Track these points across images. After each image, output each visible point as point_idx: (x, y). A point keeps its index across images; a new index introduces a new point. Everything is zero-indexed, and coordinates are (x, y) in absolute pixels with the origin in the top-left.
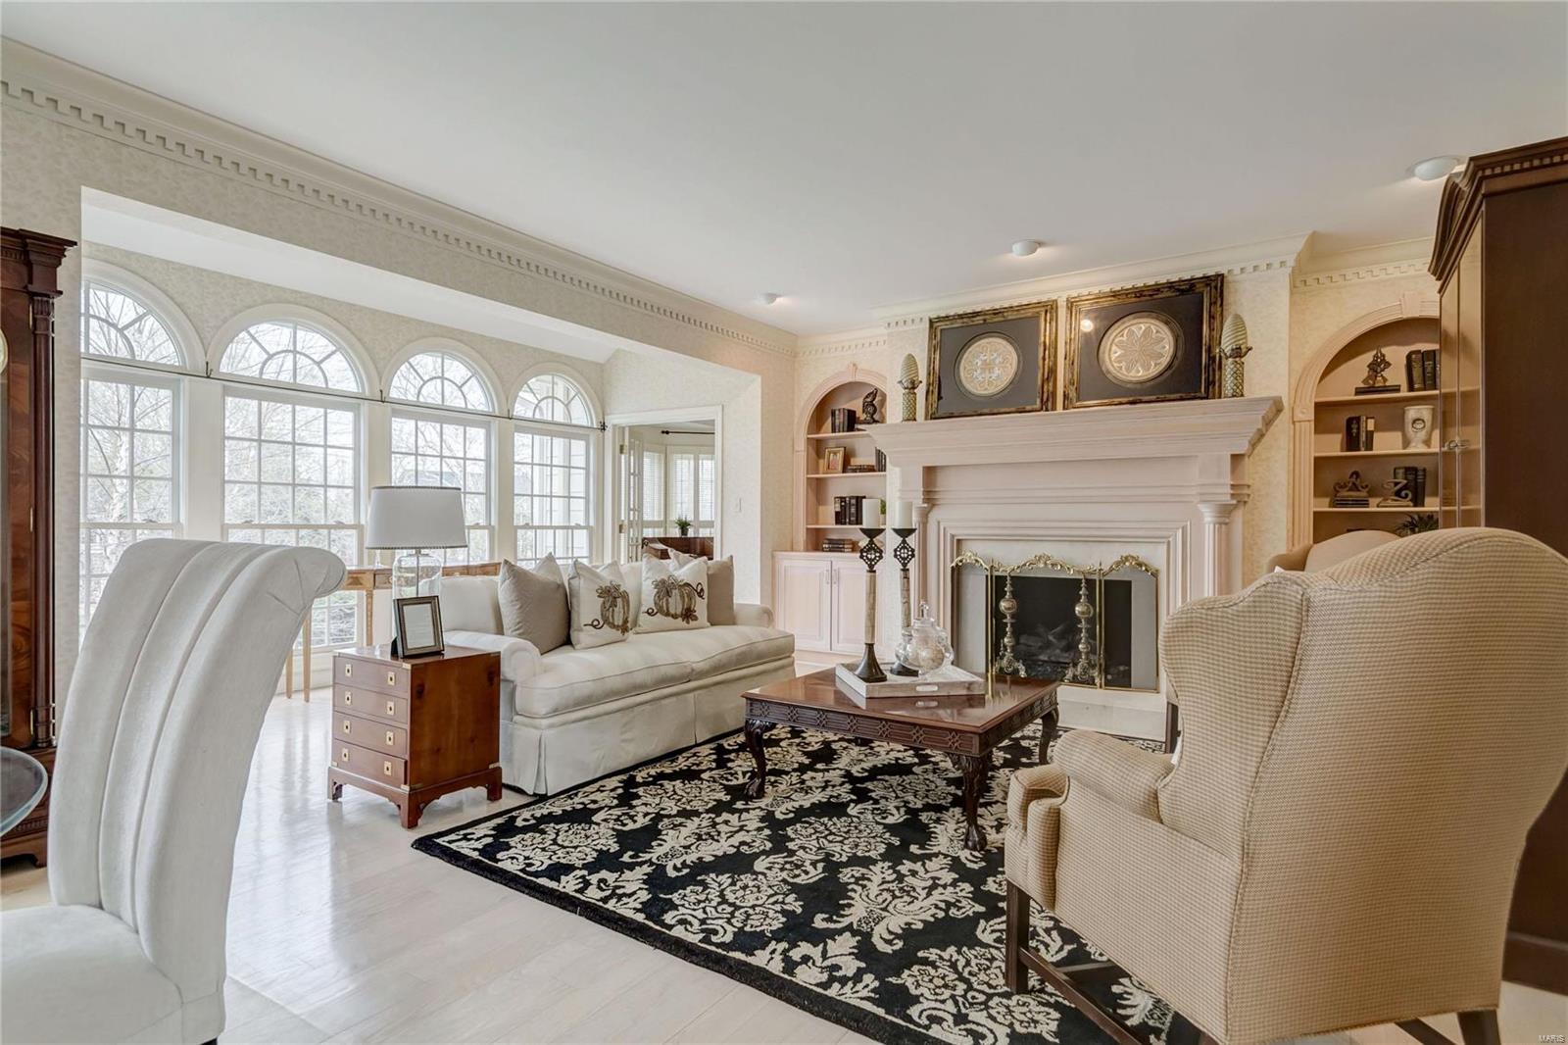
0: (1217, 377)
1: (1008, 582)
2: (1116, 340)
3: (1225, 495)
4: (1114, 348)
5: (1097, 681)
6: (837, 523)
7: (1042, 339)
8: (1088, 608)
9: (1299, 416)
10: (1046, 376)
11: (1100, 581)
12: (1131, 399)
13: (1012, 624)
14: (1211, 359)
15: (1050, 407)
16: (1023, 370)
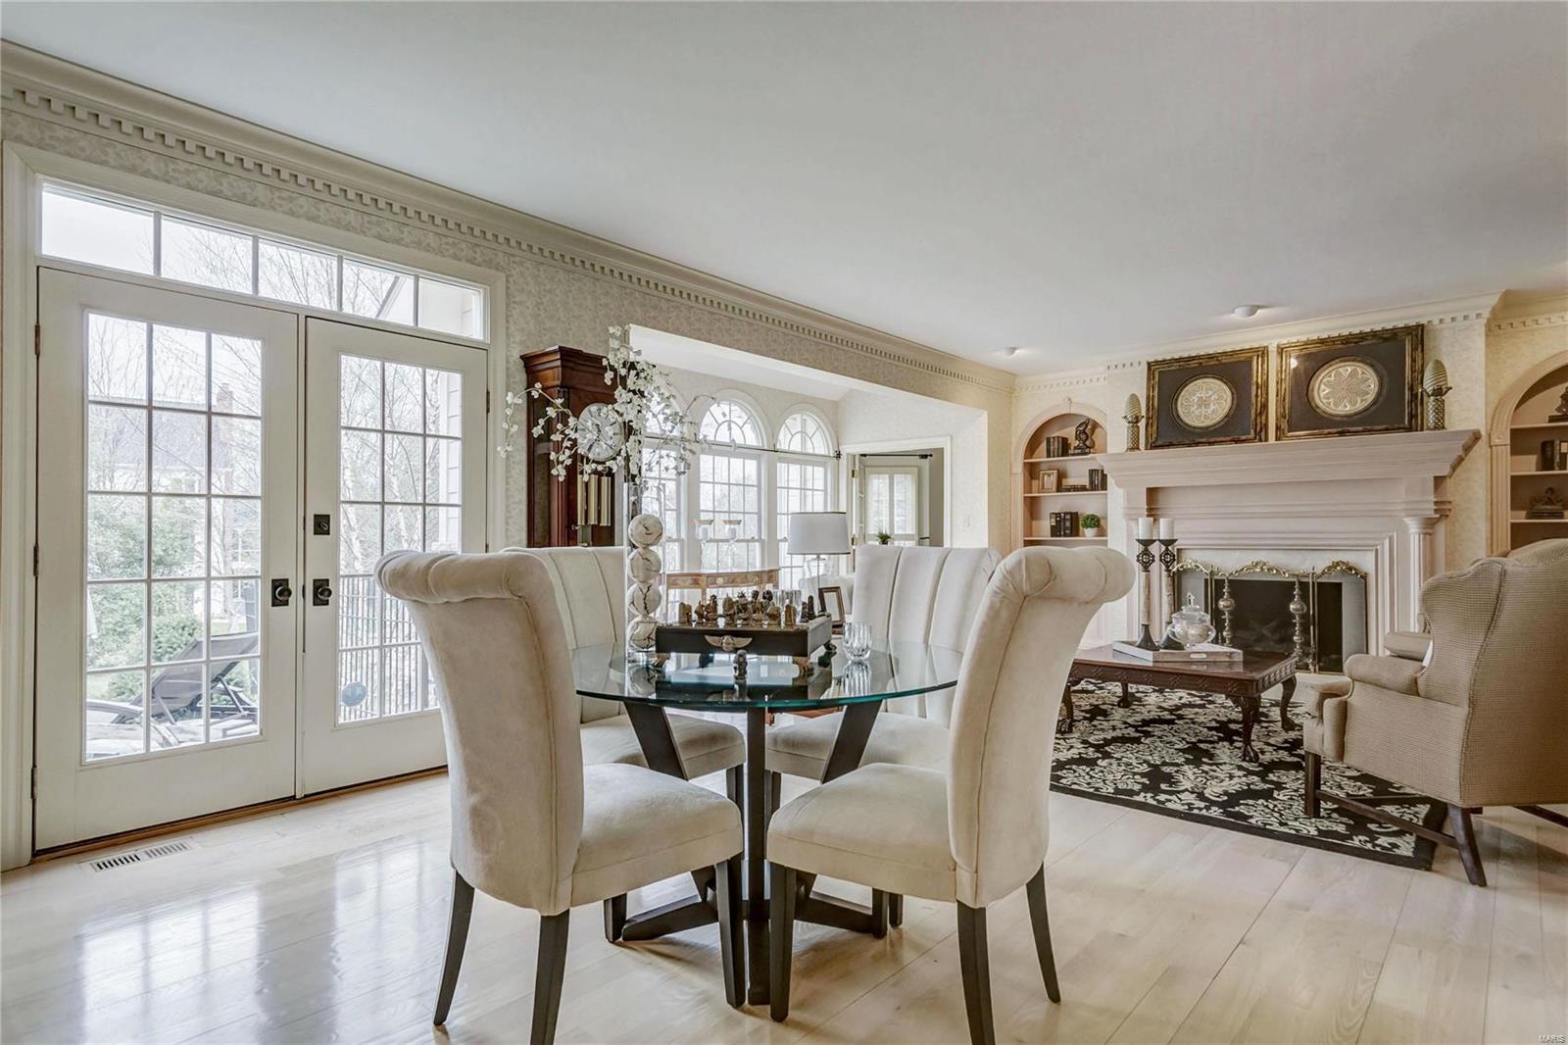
0: (1419, 411)
1: (1226, 584)
2: (1325, 380)
3: (1429, 510)
4: (1323, 387)
5: (1311, 667)
6: (1052, 536)
7: (1255, 379)
8: (1302, 606)
9: (1495, 441)
10: (1259, 411)
11: (1313, 583)
12: (1340, 430)
13: (1230, 621)
14: (1414, 396)
15: (1263, 437)
16: (1238, 405)
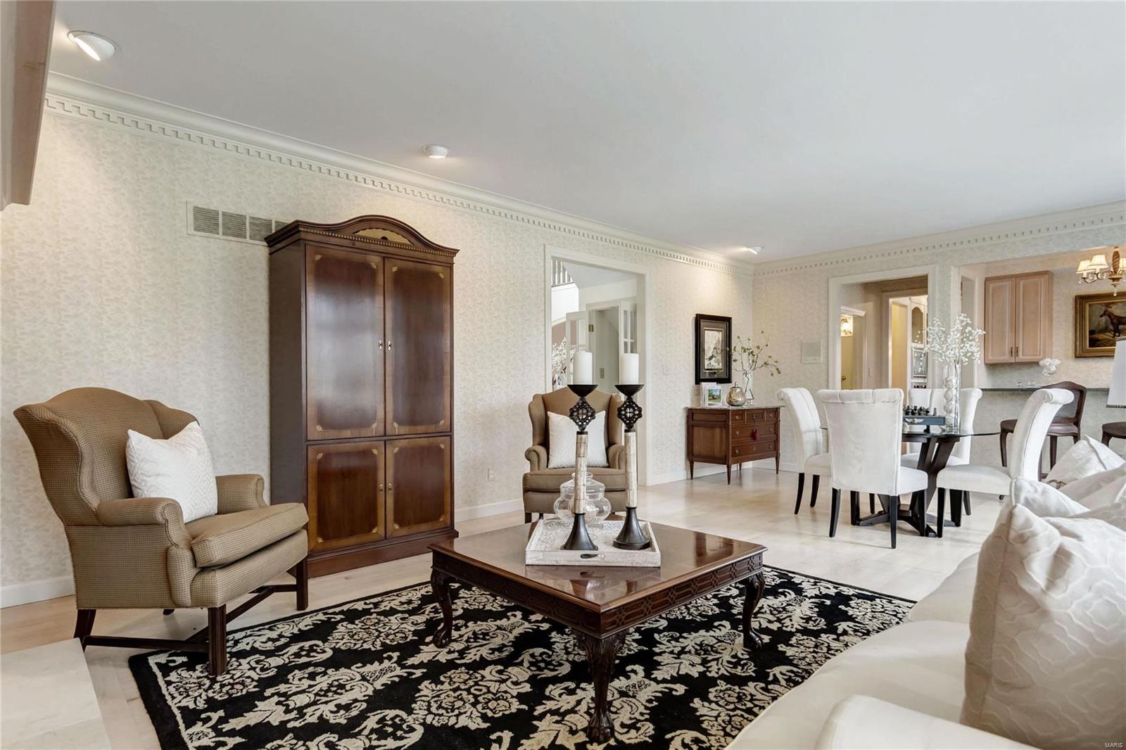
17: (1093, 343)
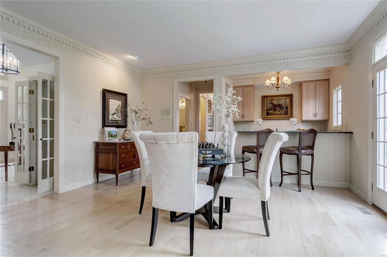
17: (268, 114)
